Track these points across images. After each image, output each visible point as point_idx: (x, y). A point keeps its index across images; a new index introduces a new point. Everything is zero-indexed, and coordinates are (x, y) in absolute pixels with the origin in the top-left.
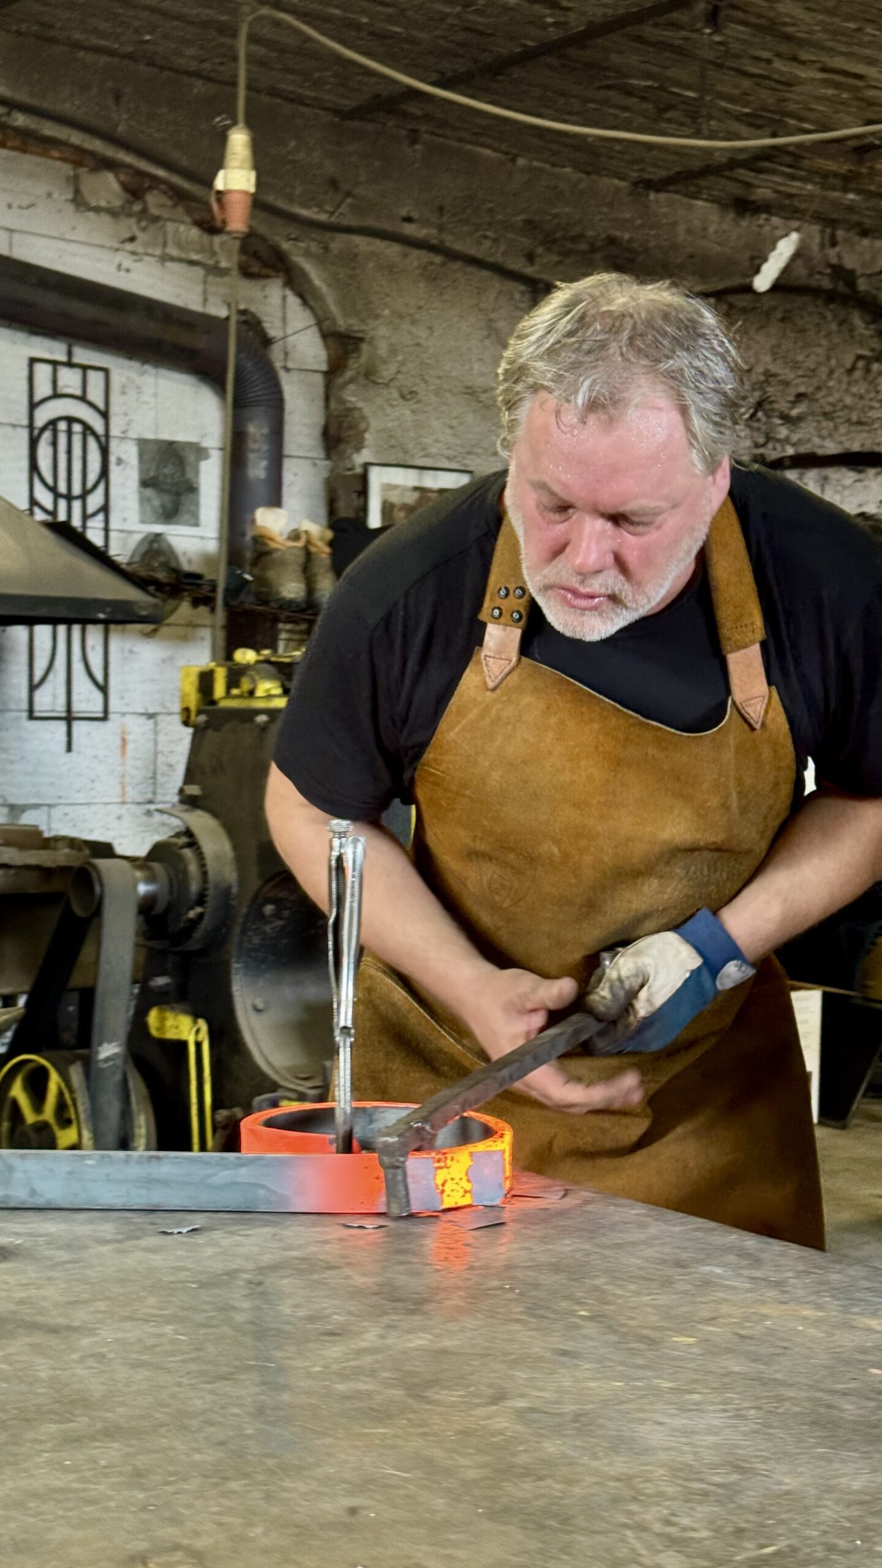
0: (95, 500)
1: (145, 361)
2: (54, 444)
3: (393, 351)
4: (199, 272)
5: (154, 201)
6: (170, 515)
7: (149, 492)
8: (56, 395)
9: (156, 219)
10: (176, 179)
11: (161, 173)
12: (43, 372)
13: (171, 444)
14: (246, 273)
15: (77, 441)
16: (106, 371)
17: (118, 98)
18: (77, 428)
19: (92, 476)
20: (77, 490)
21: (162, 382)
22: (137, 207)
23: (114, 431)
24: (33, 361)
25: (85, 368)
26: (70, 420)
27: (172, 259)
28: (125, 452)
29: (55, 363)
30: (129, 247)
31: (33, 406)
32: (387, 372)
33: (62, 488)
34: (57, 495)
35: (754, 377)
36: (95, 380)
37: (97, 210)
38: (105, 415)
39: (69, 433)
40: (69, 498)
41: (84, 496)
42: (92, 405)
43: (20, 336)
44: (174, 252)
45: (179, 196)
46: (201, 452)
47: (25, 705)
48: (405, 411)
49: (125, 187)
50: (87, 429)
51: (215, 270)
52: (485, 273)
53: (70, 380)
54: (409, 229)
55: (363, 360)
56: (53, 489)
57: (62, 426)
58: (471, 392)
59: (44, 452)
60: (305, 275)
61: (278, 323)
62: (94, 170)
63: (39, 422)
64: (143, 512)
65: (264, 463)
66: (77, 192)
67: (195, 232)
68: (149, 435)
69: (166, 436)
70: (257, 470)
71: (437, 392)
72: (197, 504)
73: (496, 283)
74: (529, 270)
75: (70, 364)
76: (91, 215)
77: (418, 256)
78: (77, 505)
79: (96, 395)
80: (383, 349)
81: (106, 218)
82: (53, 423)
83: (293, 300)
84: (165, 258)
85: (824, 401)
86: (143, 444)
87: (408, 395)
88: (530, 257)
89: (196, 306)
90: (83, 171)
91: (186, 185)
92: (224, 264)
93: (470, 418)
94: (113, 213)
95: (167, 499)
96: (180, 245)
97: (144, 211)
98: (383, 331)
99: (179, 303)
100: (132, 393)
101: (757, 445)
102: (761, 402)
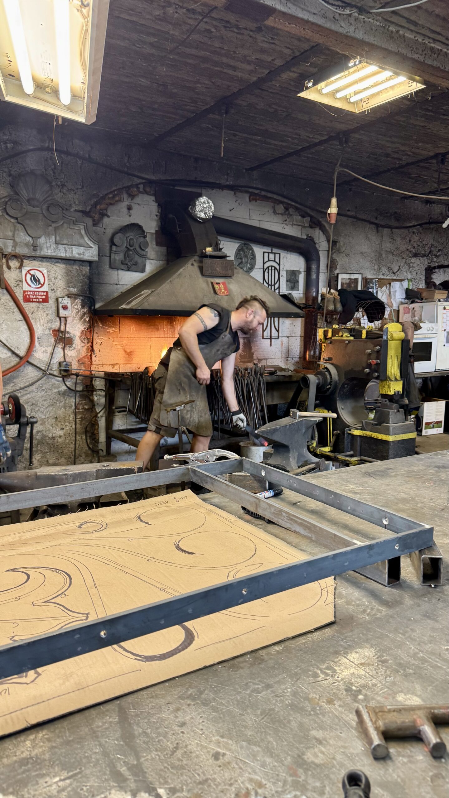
0: (277, 286)
1: (288, 251)
2: (268, 272)
3: (344, 244)
4: (300, 227)
5: (291, 210)
6: (293, 288)
7: (288, 283)
8: (269, 260)
9: (291, 215)
10: (297, 205)
11: (293, 204)
12: (266, 255)
13: (293, 271)
14: (311, 227)
15: (273, 271)
16: (280, 254)
17: (284, 185)
18: (273, 268)
19: (276, 280)
20: (273, 283)
21: (292, 256)
22: (287, 213)
23: (281, 269)
24: (264, 252)
25: (275, 253)
26: (272, 266)
27: (295, 225)
28: (283, 273)
29: (269, 253)
30: (285, 222)
31: (264, 263)
32: (343, 249)
33: (270, 283)
34: (269, 285)
35: (428, 246)
36: (277, 256)
37: (279, 214)
38: (279, 265)
39: (272, 269)
40: (271, 285)
41: (274, 285)
42: (276, 262)
43: (261, 246)
44: (295, 223)
45: (297, 209)
46: (299, 272)
47: (261, 335)
48: (346, 260)
49: (285, 207)
50: (275, 268)
51: (304, 227)
52: (366, 223)
53: (272, 256)
54: (349, 213)
55: (337, 247)
56: (268, 284)
57: (270, 268)
58: (362, 253)
59: (266, 274)
60: (324, 226)
61: (317, 239)
62: (278, 204)
63: (265, 268)
64: (287, 288)
65: (315, 275)
66: (274, 210)
67: (300, 217)
68: (289, 269)
69: (292, 269)
70: (314, 276)
71: (354, 254)
72: (299, 285)
73: (368, 225)
74: (376, 221)
75: (272, 253)
76: (277, 215)
77: (351, 220)
78: (273, 287)
79: (277, 260)
80: (342, 243)
81: (280, 216)
82: (268, 268)
83: (321, 233)
84: (293, 225)
85: (445, 251)
86: (287, 271)
87: (347, 255)
88: (376, 218)
89: (299, 236)
90: (276, 204)
91: (299, 206)
92: (306, 225)
93: (361, 260)
94: (282, 214)
95: (292, 284)
96: (297, 222)
97: (289, 213)
98: (342, 239)
99: (296, 235)
100: (285, 258)
101: (429, 263)
102: (430, 252)
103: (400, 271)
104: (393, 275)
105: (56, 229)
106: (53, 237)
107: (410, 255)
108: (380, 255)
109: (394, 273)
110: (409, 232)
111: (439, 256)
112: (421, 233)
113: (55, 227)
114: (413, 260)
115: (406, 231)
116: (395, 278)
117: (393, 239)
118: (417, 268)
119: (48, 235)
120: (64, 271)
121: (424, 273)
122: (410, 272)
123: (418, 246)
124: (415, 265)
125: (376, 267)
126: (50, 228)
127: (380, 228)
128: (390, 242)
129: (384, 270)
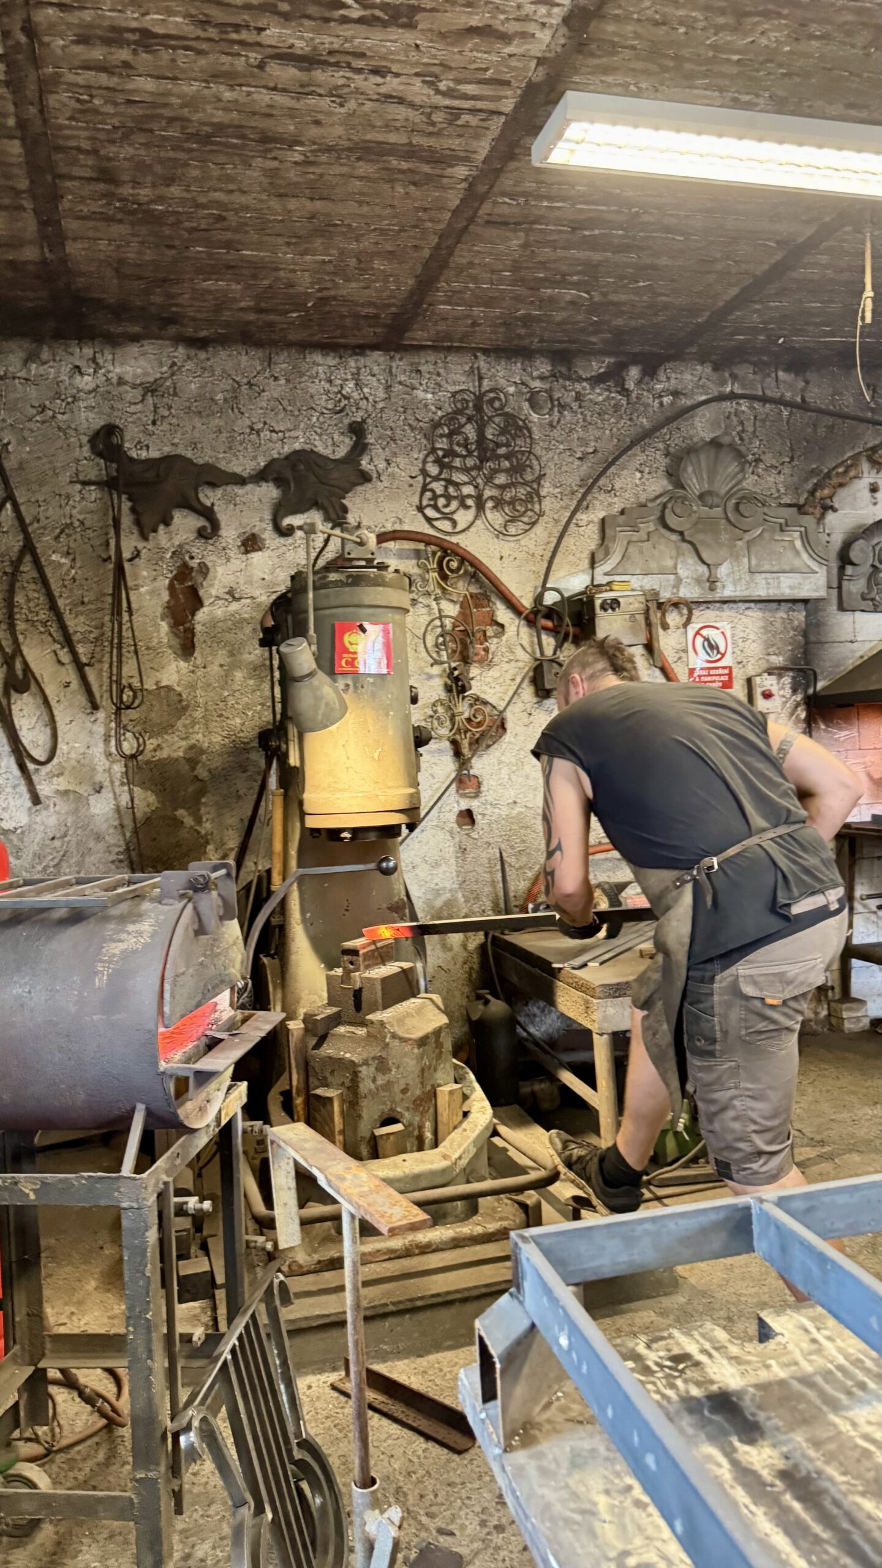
105: (749, 544)
106: (746, 560)
113: (748, 542)
119: (736, 557)
120: (760, 624)
126: (740, 543)
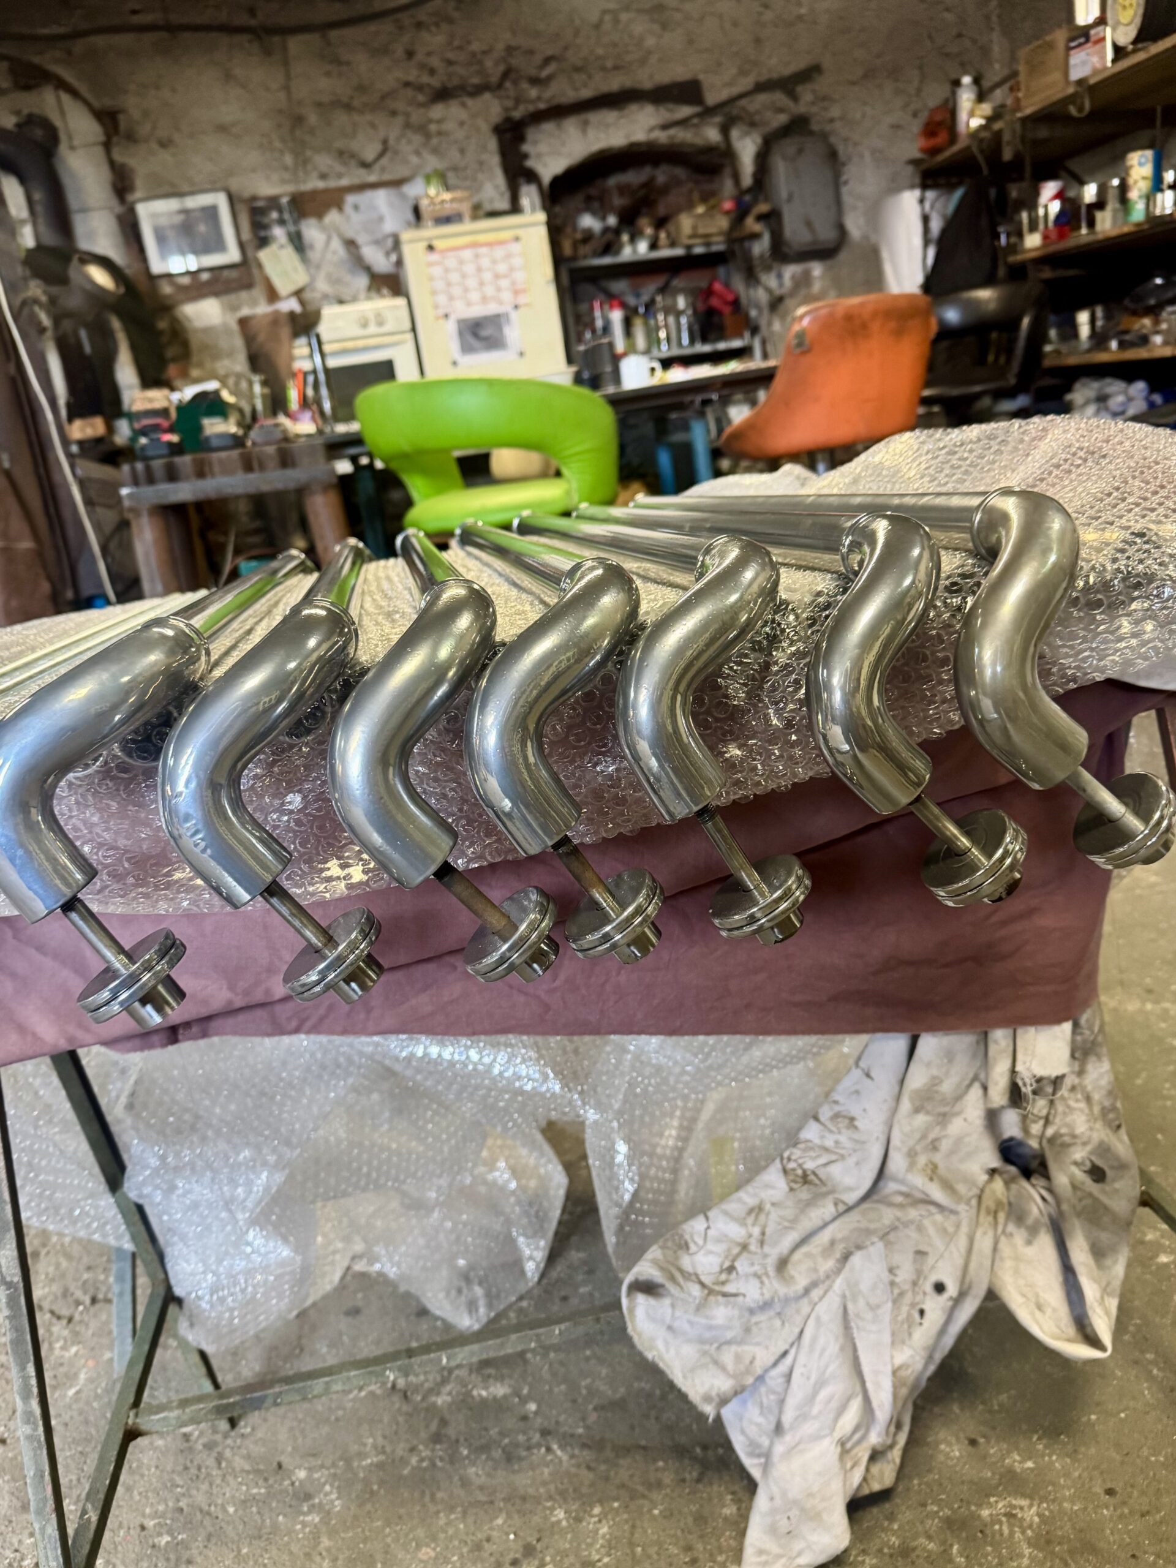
3: (144, 114)
14: (21, 87)
32: (144, 129)
35: (496, 55)
48: (165, 156)
52: (214, 35)
54: (136, 19)
55: (122, 126)
60: (60, 76)
61: (58, 116)
71: (190, 135)
74: (253, 22)
77: (148, 38)
80: (136, 114)
87: (164, 144)
88: (251, 11)
92: (4, 85)
93: (225, 149)
98: (133, 101)
101: (507, 110)
102: (506, 75)
103: (388, 155)
104: (362, 172)
107: (421, 98)
108: (298, 120)
109: (365, 165)
110: (401, 28)
111: (550, 78)
112: (450, 21)
114: (437, 111)
115: (385, 27)
116: (372, 178)
117: (337, 61)
118: (460, 134)
121: (493, 144)
122: (435, 151)
123: (450, 63)
124: (449, 126)
125: (288, 159)
127: (276, 39)
128: (328, 74)
129: (323, 161)
